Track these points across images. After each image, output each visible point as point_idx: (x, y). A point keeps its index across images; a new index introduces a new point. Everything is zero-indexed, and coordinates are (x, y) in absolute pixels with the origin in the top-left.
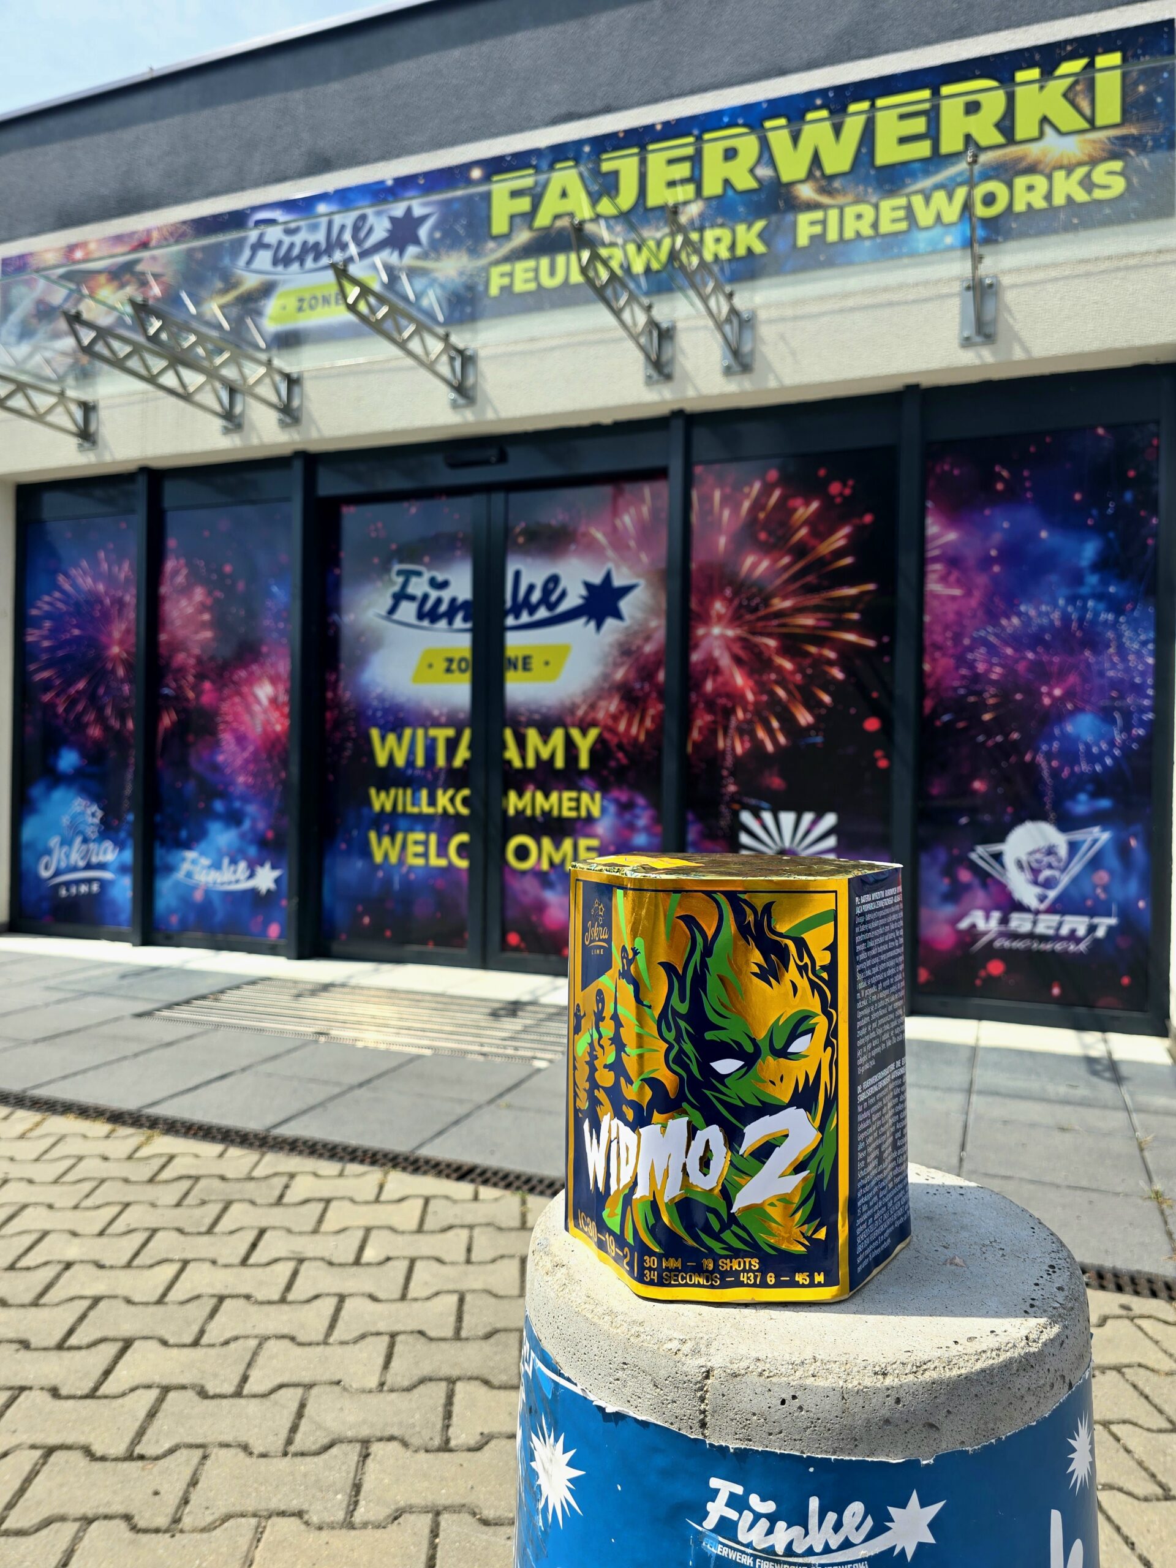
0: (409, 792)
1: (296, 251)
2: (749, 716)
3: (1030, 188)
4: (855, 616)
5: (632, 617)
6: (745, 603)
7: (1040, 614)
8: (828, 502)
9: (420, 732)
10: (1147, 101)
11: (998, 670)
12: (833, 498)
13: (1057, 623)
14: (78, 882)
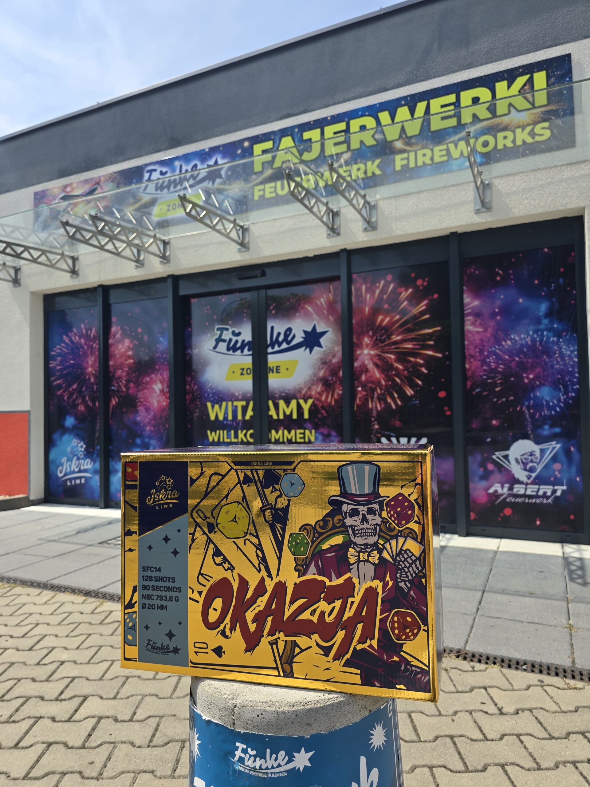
0: (225, 432)
1: (166, 184)
2: (383, 391)
3: (505, 138)
4: (432, 343)
5: (326, 346)
6: (379, 338)
7: (521, 339)
8: (416, 288)
9: (230, 403)
11: (502, 366)
12: (419, 287)
13: (529, 343)
14: (75, 478)
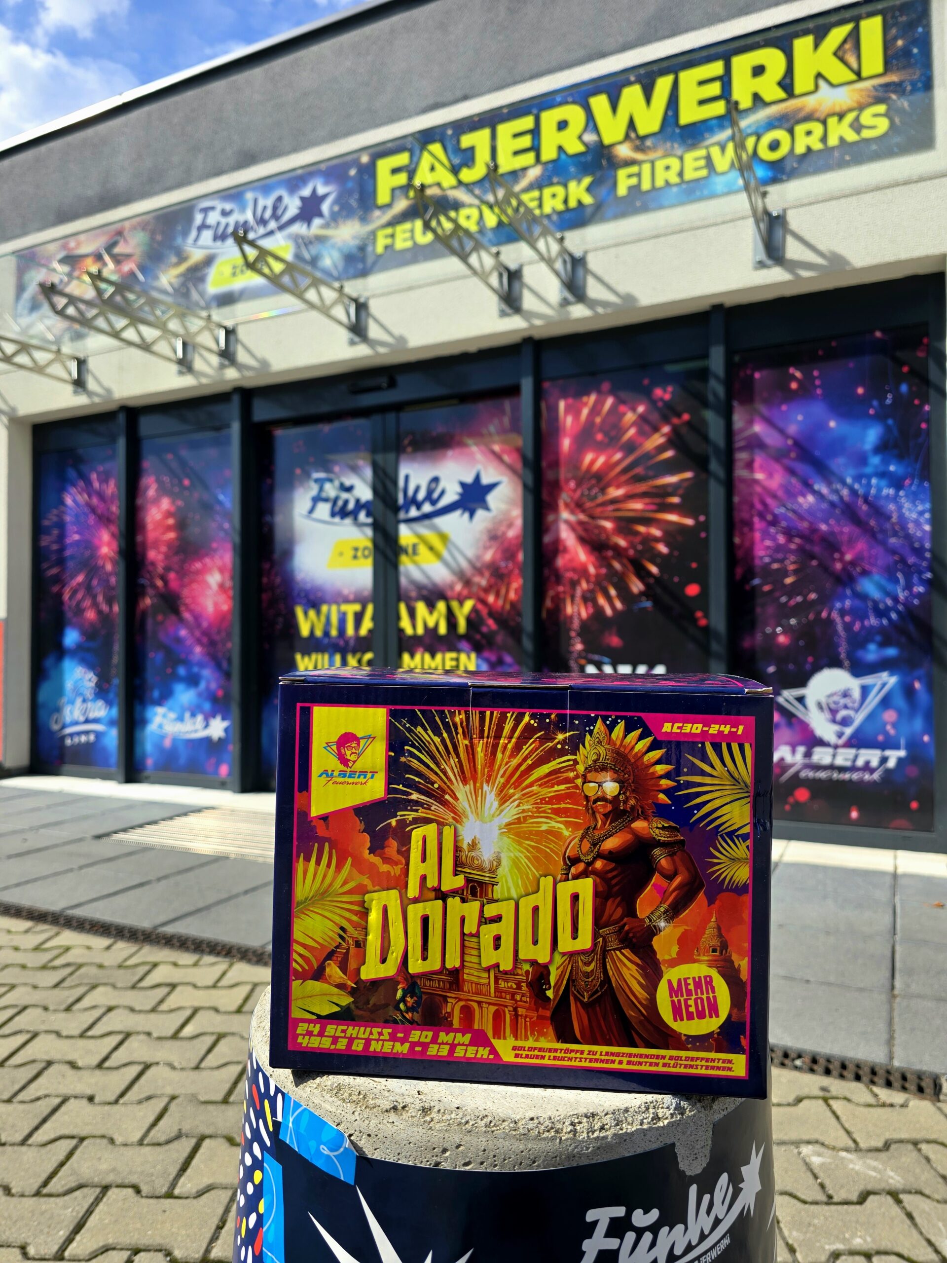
0: (326, 657)
1: (230, 229)
2: (592, 586)
3: (809, 133)
4: (676, 500)
5: (498, 509)
6: (586, 493)
7: (832, 492)
8: (652, 404)
9: (334, 608)
10: (906, 52)
11: (796, 540)
12: (656, 402)
13: (846, 499)
14: (79, 734)
